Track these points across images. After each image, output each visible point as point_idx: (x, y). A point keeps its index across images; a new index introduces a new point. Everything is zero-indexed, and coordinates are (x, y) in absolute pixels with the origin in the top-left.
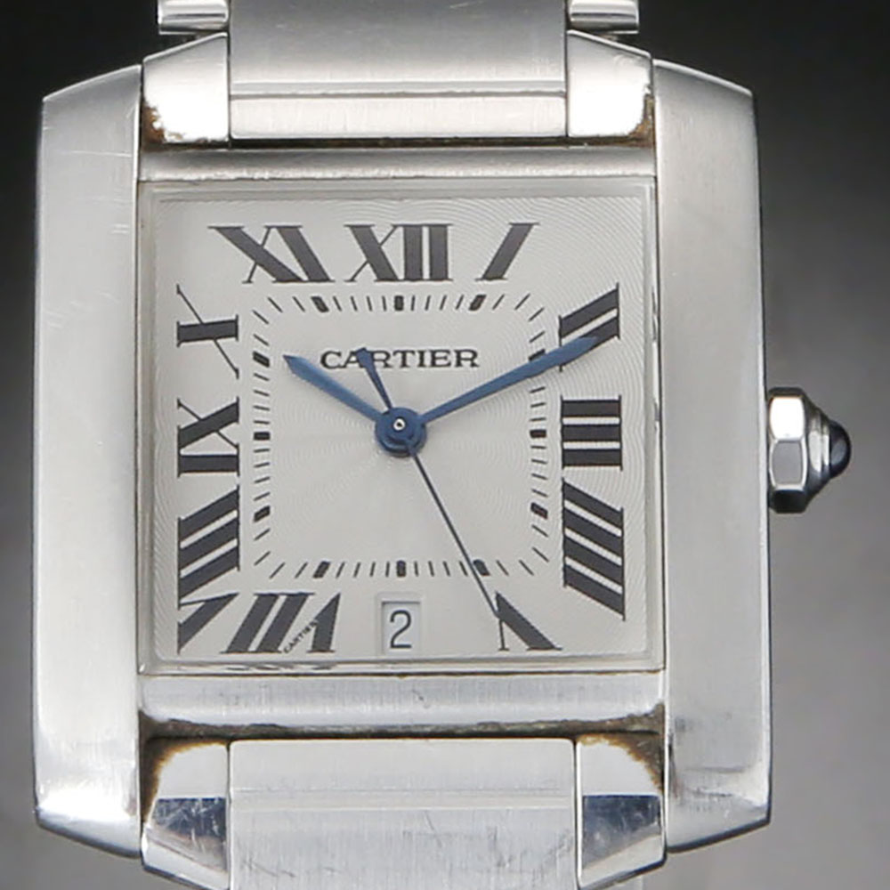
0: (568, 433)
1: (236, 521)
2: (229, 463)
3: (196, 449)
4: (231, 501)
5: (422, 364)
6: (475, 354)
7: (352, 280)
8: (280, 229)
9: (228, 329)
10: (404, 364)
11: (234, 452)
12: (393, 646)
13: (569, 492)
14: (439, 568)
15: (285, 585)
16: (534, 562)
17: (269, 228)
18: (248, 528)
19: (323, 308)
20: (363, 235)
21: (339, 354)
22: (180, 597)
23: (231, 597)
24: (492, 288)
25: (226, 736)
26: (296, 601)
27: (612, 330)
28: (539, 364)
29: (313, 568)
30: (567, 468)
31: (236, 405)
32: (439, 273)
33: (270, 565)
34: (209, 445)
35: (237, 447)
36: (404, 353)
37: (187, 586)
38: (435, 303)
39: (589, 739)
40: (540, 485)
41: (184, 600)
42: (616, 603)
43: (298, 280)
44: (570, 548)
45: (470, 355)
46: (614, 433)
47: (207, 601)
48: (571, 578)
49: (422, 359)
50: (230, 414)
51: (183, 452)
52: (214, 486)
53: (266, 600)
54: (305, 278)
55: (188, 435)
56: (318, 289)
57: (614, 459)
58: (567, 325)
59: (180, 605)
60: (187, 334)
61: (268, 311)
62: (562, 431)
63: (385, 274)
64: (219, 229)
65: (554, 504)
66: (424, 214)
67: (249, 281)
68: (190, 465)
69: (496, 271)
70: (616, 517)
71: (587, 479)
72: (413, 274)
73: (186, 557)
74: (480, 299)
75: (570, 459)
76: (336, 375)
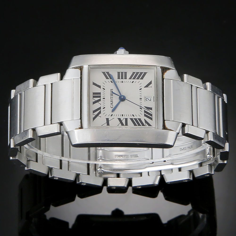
0: (122, 78)
1: (134, 119)
2: (126, 120)
3: (124, 123)
4: (131, 119)
5: (113, 96)
6: (111, 89)
7: (101, 104)
8: (93, 113)
9: (107, 119)
10: (113, 98)
11: (125, 119)
12: (151, 101)
13: (130, 78)
14: (141, 94)
15: (143, 113)
16: (140, 83)
17: (93, 114)
18: (135, 117)
19: (105, 108)
20: (94, 103)
21: (111, 106)
22: (145, 126)
23: (145, 119)
24: (102, 87)
25: (164, 121)
26: (145, 112)
27: (108, 73)
28: (113, 82)
29: (141, 110)
30: (127, 78)
31: (118, 118)
32: (100, 93)
33: (140, 115)
34: (124, 122)
35: (124, 118)
36: (111, 98)
37: (143, 125)
38: (104, 94)
39: (164, 77)
40: (129, 82)
41: (145, 125)
42: (145, 73)
43: (101, 111)
44: (138, 79)
45: (111, 90)
46: (122, 73)
47: (145, 123)
48: (142, 79)
49: (112, 96)
50: (119, 119)
51: (125, 125)
52: (129, 121)
53: (145, 115)
54: (100, 110)
55: (122, 124)
56: (102, 108)
57: (126, 73)
58: (107, 78)
59: (146, 126)
60: (108, 124)
61: (105, 114)
62: (122, 79)
63: (100, 100)
64: (93, 121)
65: (132, 80)
66: (92, 95)
67: (101, 117)
68: (126, 124)
69: (99, 87)
70: (134, 73)
71: (129, 76)
72: (100, 97)
73: (139, 125)
74: (103, 89)
75: (126, 78)
76: (114, 106)
